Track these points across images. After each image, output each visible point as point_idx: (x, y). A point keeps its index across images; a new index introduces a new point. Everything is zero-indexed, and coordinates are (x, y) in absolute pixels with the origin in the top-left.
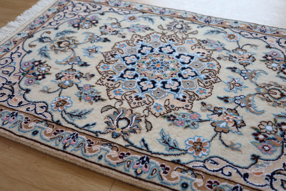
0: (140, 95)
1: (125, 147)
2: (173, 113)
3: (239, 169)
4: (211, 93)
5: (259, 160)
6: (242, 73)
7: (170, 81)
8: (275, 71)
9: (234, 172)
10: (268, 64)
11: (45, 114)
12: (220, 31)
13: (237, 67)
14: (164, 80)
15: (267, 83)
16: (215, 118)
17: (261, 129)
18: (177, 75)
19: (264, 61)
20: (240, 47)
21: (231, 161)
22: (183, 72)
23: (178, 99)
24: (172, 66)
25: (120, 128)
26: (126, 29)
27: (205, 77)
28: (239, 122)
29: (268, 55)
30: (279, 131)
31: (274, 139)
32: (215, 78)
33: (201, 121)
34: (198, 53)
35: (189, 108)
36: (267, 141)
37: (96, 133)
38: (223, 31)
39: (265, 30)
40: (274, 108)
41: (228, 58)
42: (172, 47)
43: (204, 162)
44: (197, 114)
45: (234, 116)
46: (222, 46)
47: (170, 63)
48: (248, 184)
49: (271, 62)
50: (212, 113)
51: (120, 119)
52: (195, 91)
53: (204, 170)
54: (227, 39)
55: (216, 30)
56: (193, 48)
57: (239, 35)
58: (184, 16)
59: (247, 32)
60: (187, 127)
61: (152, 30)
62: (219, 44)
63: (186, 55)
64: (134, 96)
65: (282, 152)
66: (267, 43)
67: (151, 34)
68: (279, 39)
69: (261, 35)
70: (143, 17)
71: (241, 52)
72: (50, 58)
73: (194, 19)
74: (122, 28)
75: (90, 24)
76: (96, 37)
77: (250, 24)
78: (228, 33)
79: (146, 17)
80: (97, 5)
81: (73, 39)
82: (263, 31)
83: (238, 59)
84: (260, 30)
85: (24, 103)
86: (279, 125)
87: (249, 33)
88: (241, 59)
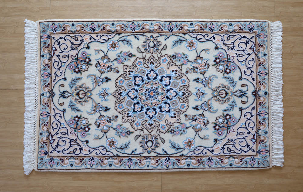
0: (151, 122)
1: (157, 156)
2: (172, 128)
3: (209, 149)
4: (188, 106)
5: (217, 141)
6: (203, 82)
7: (163, 105)
8: (222, 73)
9: (207, 151)
10: (217, 67)
11: (108, 153)
12: (182, 39)
13: (199, 77)
14: (160, 105)
15: (218, 86)
16: (194, 123)
17: (217, 122)
18: (166, 98)
19: (215, 65)
21: (205, 146)
22: (168, 94)
23: (172, 117)
24: (160, 91)
25: (149, 147)
26: (115, 61)
27: (182, 94)
28: (206, 122)
29: (217, 58)
30: (225, 121)
31: (223, 126)
32: (188, 93)
33: (187, 128)
34: (173, 71)
35: (179, 121)
36: (220, 129)
37: (139, 154)
38: (184, 39)
39: (213, 27)
40: (222, 105)
41: (192, 70)
42: (154, 72)
43: (194, 151)
44: (184, 124)
45: (203, 119)
46: (187, 59)
47: (158, 88)
48: (214, 155)
49: (218, 65)
50: (191, 120)
51: (147, 142)
52: (179, 108)
53: (195, 155)
54: (188, 49)
55: (179, 39)
56: (168, 67)
57: (196, 40)
58: (152, 29)
59: (201, 35)
60: (181, 134)
61: (134, 56)
62: (184, 57)
63: (166, 76)
64: (147, 124)
65: (227, 133)
66: (216, 44)
67: (135, 61)
68: (223, 36)
69: (211, 35)
70: (121, 41)
71: (199, 61)
72: (82, 112)
73: (160, 30)
74: (112, 61)
75: (86, 65)
76: (99, 78)
77: (202, 22)
78: (188, 41)
79: (123, 40)
80: (77, 36)
81: (84, 86)
82: (212, 30)
83: (199, 69)
84: (210, 28)
85: (92, 150)
86: (225, 116)
87: (203, 35)
88: (201, 68)
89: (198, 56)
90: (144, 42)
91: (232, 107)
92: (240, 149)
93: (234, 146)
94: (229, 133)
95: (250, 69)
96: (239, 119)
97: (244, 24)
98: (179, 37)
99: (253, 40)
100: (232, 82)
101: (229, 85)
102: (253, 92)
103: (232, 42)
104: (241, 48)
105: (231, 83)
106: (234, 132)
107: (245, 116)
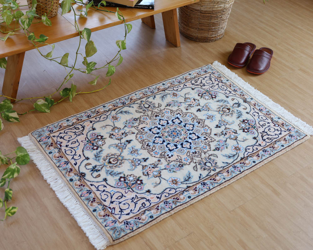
0: (158, 118)
1: (134, 102)
2: (138, 121)
3: (95, 122)
4: (138, 140)
5: (92, 129)
6: (139, 161)
7: (158, 131)
8: (127, 175)
9: (96, 120)
10: (135, 177)
11: (173, 89)
13: (145, 162)
14: (161, 129)
15: (123, 164)
16: (122, 131)
17: (102, 140)
18: (161, 136)
19: (139, 178)
20: (160, 177)
21: (100, 122)
22: (161, 139)
23: (144, 127)
24: (170, 138)
25: (145, 104)
26: (225, 140)
27: (149, 145)
28: (113, 136)
29: (141, 184)
30: (95, 145)
31: (94, 140)
32: (145, 148)
33: (125, 126)
34: (172, 156)
35: (136, 127)
36: (96, 137)
37: (149, 98)
38: (185, 183)
39: (166, 206)
40: (107, 153)
41: (156, 164)
42: (187, 148)
43: (107, 116)
44: (130, 128)
45: (117, 137)
46: (169, 170)
47: (173, 139)
48: (88, 120)
49: (135, 179)
50: (126, 132)
51: (149, 106)
52: (144, 135)
53: (104, 114)
54: (174, 178)
55: (190, 181)
56: (179, 157)
57: (174, 187)
58: (220, 175)
59: (173, 194)
60: (127, 121)
61: (214, 150)
62: (172, 170)
63: (175, 149)
64: (159, 115)
65: (87, 138)
66: (152, 194)
67: (210, 147)
68: (150, 204)
69: (163, 198)
70: (235, 155)
71: (155, 173)
72: (215, 102)
73: (212, 179)
74: (227, 138)
75: (243, 128)
76: (225, 124)
77: (181, 204)
78: (180, 183)
79: (234, 156)
80: (271, 141)
81: (230, 115)
82: (166, 203)
83: (151, 168)
84: (169, 203)
85: (185, 86)
86: (98, 147)
87: (171, 194)
88: (150, 169)
89: (160, 176)
90: (216, 163)
91: (97, 157)
92: (67, 133)
93: (75, 133)
94: (85, 139)
95: (101, 191)
96: (83, 151)
97: (138, 225)
98: (191, 182)
99: (117, 217)
100: (111, 174)
101: (112, 170)
102: (85, 175)
103: (137, 203)
104: (124, 204)
105: (112, 172)
106: (82, 141)
107: (80, 155)
